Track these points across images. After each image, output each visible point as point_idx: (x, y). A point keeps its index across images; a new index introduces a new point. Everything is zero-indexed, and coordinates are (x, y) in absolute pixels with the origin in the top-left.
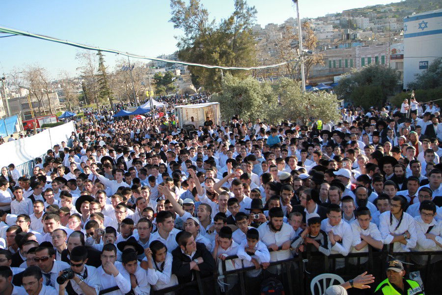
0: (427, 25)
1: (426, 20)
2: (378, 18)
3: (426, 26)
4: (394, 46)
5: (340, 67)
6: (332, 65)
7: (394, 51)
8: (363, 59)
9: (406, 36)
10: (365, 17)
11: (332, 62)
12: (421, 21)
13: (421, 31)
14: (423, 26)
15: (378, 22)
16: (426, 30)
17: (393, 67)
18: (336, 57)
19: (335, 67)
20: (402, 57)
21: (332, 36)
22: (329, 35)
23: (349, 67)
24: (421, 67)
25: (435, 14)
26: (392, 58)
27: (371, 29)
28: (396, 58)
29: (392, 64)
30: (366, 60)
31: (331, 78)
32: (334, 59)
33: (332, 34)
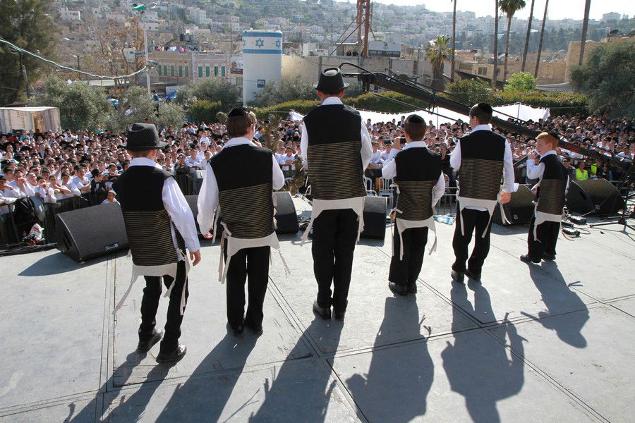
0: (264, 43)
1: (262, 38)
2: (217, 13)
3: (262, 45)
4: (233, 59)
5: (173, 75)
6: (163, 71)
7: (234, 64)
8: (200, 69)
9: (245, 51)
10: (202, 8)
11: (162, 68)
12: (258, 38)
13: (257, 48)
14: (260, 43)
15: (218, 18)
16: (262, 48)
17: (234, 82)
18: (167, 61)
19: (166, 74)
20: (241, 72)
21: (156, 28)
22: (154, 26)
23: (184, 76)
24: (259, 86)
25: (269, 33)
26: (232, 72)
27: (209, 27)
28: (236, 72)
29: (232, 79)
30: (204, 69)
31: (161, 88)
32: (165, 64)
33: (157, 25)
